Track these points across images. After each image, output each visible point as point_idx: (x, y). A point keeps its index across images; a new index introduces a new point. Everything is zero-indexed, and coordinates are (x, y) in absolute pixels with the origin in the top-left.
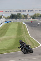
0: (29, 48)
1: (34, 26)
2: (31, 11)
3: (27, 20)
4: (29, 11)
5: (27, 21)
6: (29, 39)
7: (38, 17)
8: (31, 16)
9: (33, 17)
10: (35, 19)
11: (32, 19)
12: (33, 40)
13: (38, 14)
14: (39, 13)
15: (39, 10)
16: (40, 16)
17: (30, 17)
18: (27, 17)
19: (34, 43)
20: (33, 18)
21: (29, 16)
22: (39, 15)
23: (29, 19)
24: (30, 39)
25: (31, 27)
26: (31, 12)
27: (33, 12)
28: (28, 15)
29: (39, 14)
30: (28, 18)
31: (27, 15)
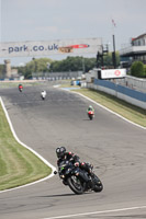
0: (90, 174)
1: (31, 105)
2: (18, 49)
3: (6, 81)
4: (11, 50)
5: (7, 87)
6: (14, 151)
7: (45, 71)
8: (17, 68)
9: (27, 73)
10: (34, 80)
11: (22, 77)
12: (27, 155)
13: (45, 61)
14: (48, 57)
15: (46, 46)
16: (51, 67)
17: (15, 72)
18: (5, 71)
19: (33, 166)
20: (28, 76)
21: (13, 68)
22: (49, 64)
23: (12, 79)
24: (18, 151)
25: (20, 106)
26: (18, 53)
27: (26, 52)
28: (9, 66)
29: (48, 61)
30: (9, 74)
31: (5, 66)
